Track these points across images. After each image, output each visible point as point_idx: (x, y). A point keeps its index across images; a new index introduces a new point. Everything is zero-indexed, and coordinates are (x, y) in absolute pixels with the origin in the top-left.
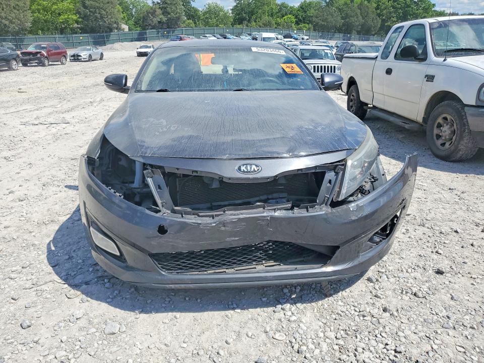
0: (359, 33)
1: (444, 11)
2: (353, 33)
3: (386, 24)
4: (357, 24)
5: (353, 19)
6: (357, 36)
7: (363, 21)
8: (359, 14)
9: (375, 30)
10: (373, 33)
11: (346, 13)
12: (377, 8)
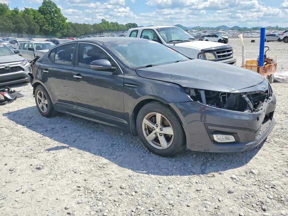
0: (27, 33)
1: (71, 22)
2: (23, 33)
3: (43, 28)
4: (25, 27)
5: (22, 24)
6: (27, 35)
7: (29, 26)
8: (24, 21)
9: (37, 32)
10: (36, 33)
11: (15, 20)
12: (34, 19)
